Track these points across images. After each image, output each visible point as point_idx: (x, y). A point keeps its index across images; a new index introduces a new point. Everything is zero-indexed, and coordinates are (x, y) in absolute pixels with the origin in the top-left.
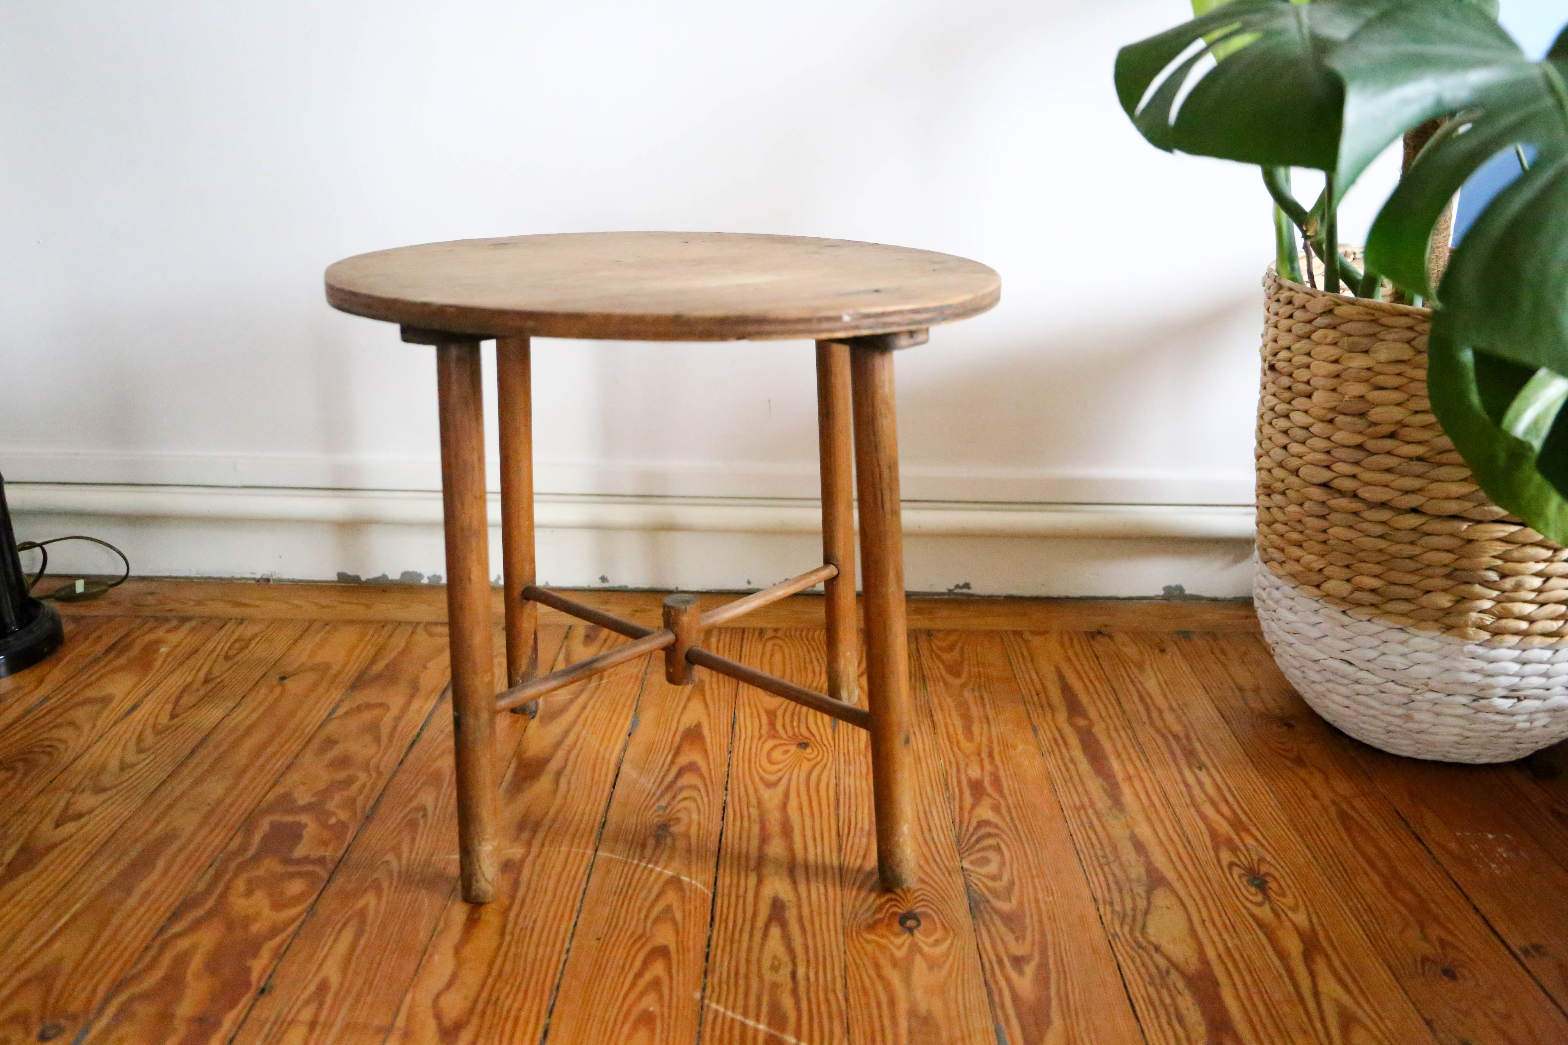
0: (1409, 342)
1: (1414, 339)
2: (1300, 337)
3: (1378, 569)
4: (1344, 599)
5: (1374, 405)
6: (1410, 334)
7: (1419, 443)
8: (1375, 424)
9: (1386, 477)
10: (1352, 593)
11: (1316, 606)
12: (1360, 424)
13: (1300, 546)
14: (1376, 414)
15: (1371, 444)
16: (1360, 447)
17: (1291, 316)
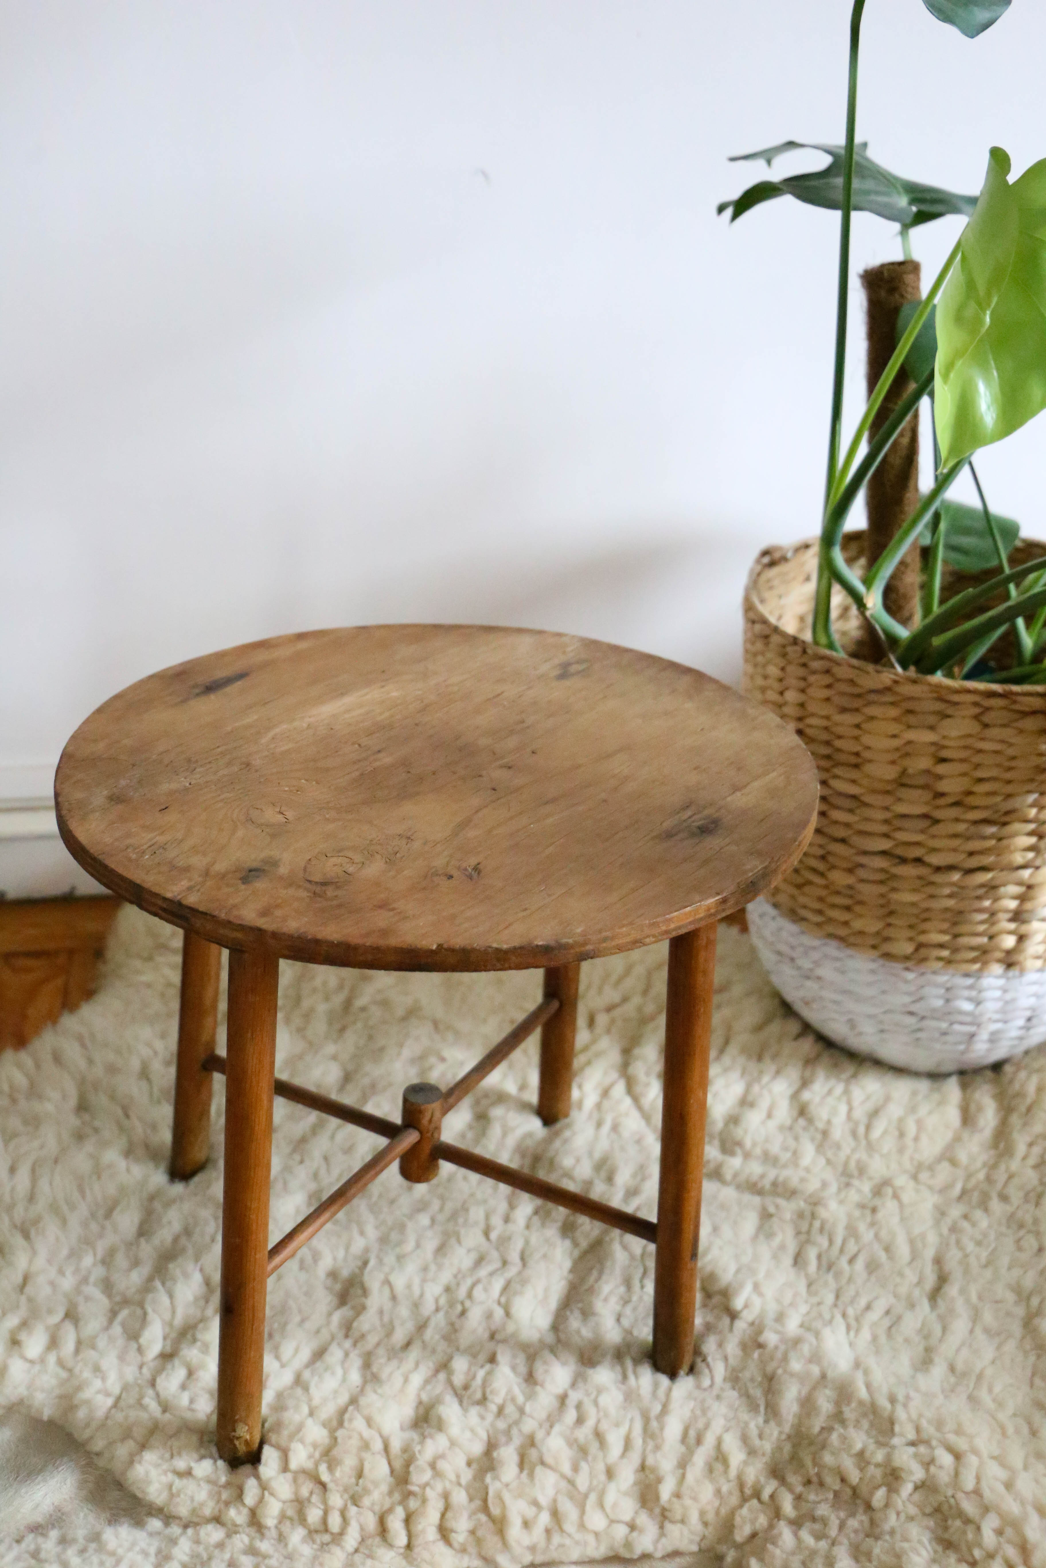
0: (976, 717)
1: (982, 713)
2: (844, 710)
3: (945, 926)
4: (907, 958)
5: (940, 777)
6: (977, 710)
7: (986, 808)
8: (942, 795)
9: (955, 843)
10: (917, 950)
11: (873, 966)
12: (927, 795)
13: (848, 908)
14: (943, 786)
15: (938, 814)
16: (926, 816)
17: (829, 686)
